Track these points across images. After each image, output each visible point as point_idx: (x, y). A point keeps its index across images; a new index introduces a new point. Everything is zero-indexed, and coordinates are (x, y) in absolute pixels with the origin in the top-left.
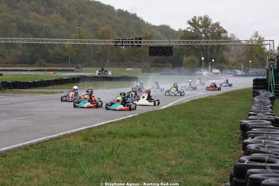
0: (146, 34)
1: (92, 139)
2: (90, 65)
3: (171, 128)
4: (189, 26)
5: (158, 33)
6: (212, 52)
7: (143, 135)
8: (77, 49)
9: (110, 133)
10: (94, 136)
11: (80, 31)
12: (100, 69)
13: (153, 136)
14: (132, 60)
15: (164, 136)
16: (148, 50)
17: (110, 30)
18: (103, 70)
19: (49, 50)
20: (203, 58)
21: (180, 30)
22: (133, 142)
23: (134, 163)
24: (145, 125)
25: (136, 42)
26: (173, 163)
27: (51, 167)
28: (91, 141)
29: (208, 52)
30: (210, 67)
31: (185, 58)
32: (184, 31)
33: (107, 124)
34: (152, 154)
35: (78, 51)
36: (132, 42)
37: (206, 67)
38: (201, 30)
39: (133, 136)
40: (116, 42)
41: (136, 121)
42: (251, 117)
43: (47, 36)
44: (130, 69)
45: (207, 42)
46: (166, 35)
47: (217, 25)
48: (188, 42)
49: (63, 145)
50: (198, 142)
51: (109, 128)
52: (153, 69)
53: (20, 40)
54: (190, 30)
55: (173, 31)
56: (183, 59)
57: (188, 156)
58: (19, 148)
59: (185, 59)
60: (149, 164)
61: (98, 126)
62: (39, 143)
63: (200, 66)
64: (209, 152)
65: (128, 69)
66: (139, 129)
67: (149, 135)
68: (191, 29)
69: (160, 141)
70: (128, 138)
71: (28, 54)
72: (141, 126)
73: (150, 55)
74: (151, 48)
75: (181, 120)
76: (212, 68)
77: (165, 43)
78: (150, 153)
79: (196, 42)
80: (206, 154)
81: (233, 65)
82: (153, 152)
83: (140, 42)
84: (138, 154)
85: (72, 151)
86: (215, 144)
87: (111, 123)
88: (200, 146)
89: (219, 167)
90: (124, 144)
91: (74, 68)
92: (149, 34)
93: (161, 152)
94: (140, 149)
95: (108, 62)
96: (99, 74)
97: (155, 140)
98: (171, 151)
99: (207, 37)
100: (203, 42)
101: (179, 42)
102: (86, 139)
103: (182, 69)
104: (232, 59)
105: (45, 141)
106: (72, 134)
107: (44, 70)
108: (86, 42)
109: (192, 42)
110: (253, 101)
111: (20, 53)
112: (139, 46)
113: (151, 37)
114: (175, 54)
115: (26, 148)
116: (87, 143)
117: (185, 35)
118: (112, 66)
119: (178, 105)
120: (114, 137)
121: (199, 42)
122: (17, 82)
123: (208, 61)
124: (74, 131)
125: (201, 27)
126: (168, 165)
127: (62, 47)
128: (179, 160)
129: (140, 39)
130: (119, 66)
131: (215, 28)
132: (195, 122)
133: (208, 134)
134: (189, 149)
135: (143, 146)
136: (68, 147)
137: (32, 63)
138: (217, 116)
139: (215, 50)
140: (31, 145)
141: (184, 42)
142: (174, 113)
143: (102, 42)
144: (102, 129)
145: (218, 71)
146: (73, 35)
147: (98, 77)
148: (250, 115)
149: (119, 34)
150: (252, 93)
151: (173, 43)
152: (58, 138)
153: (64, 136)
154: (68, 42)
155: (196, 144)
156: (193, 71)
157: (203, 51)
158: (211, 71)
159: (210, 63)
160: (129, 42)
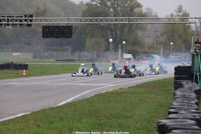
0: (38, 8)
6: (122, 31)
16: (40, 30)
20: (111, 40)
21: (82, 3)
24: (38, 126)
25: (26, 20)
29: (118, 32)
30: (120, 51)
31: (88, 40)
32: (87, 4)
36: (21, 21)
37: (116, 51)
38: (109, 3)
40: (1, 21)
42: (171, 116)
44: (17, 54)
45: (117, 20)
46: (64, 9)
48: (91, 20)
52: (47, 54)
54: (94, 3)
59: (89, 42)
63: (107, 49)
65: (14, 54)
68: (96, 2)
72: (35, 127)
73: (44, 36)
74: (45, 27)
75: (84, 120)
76: (123, 52)
77: (62, 21)
79: (101, 20)
81: (150, 48)
83: (31, 21)
99: (116, 14)
100: (111, 20)
101: (81, 20)
103: (85, 53)
104: (148, 41)
109: (97, 20)
110: (174, 95)
112: (30, 25)
114: (75, 35)
119: (80, 101)
121: (106, 20)
123: (117, 43)
129: (31, 16)
132: (102, 122)
138: (129, 114)
139: (127, 29)
141: (86, 20)
145: (130, 56)
148: (170, 113)
150: (173, 85)
157: (111, 30)
158: (122, 55)
159: (120, 46)
160: (16, 20)
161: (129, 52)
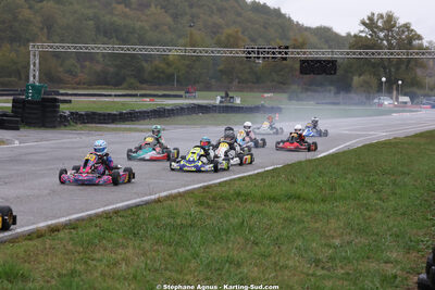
0: (295, 40)
1: (210, 202)
2: (208, 88)
3: (333, 188)
4: (362, 28)
5: (314, 39)
6: (398, 69)
7: (290, 197)
8: (187, 62)
9: (238, 194)
10: (214, 199)
11: (191, 34)
12: (223, 95)
13: (306, 200)
14: (273, 81)
15: (324, 201)
16: (298, 66)
17: (240, 34)
18: (227, 95)
19: (145, 65)
20: (384, 79)
21: (349, 34)
22: (274, 209)
23: (277, 242)
24: (293, 182)
25: (280, 53)
26: (337, 242)
27: (147, 245)
28: (209, 206)
29: (393, 70)
30: (395, 93)
32: (355, 36)
33: (234, 179)
34: (304, 228)
35: (188, 66)
36: (274, 53)
37: (389, 92)
38: (382, 35)
39: (275, 199)
40: (249, 53)
41: (279, 176)
43: (142, 41)
44: (269, 95)
45: (392, 54)
46: (327, 41)
47: (407, 26)
48: (360, 54)
49: (165, 212)
50: (377, 210)
51: (236, 187)
52: (304, 95)
53: (100, 48)
54: (363, 35)
55: (337, 35)
56: (352, 79)
57: (361, 231)
58: (98, 216)
59: (356, 80)
60: (299, 242)
61: (220, 183)
62: (129, 208)
63: (379, 90)
64: (394, 226)
65: (266, 95)
66: (284, 188)
67: (299, 198)
68: (366, 33)
69: (316, 207)
70: (267, 202)
71: (112, 70)
72: (288, 183)
73: (301, 73)
74: (303, 62)
75: (349, 176)
76: (398, 93)
77: (324, 54)
78: (301, 226)
79: (373, 54)
80: (389, 229)
81: (431, 89)
82: (306, 225)
83: (286, 53)
84: (283, 228)
85: (179, 221)
86: (404, 214)
87: (240, 179)
88: (379, 216)
89: (408, 250)
90: (260, 212)
91: (182, 93)
92: (300, 40)
93: (317, 225)
94: (285, 220)
95: (235, 83)
96: (221, 102)
97: (308, 206)
98: (333, 224)
99: (391, 46)
100: (384, 54)
101: (348, 54)
102: (201, 203)
103: (352, 95)
104: (430, 81)
105: (137, 206)
106: (180, 195)
107: (135, 96)
108: (201, 51)
109: (367, 54)
111: (98, 68)
112: (285, 59)
113: (302, 46)
114: (340, 72)
115: (107, 216)
116: (202, 209)
117: (356, 42)
118: (241, 90)
119: (344, 152)
120: (245, 201)
121: (379, 54)
122: (94, 114)
123: (391, 83)
124: (182, 190)
125: (382, 30)
126: (329, 246)
127: (164, 58)
128: (347, 238)
129: (287, 48)
130: (251, 90)
131: (403, 32)
132: (372, 178)
133: (391, 198)
134: (361, 221)
135: (289, 215)
136: (172, 214)
137: (117, 84)
138: (405, 170)
139: (403, 67)
140: (116, 212)
141: (354, 53)
142: (338, 164)
143: (226, 53)
144: (227, 188)
145: (407, 99)
146: (182, 41)
147: (220, 107)
149: (253, 40)
151: (337, 54)
152: (158, 201)
153: (167, 197)
154: (174, 52)
155: (373, 213)
156: (368, 98)
157: (385, 68)
158: (397, 99)
159: (395, 87)
160: (268, 53)
161: (405, 95)
